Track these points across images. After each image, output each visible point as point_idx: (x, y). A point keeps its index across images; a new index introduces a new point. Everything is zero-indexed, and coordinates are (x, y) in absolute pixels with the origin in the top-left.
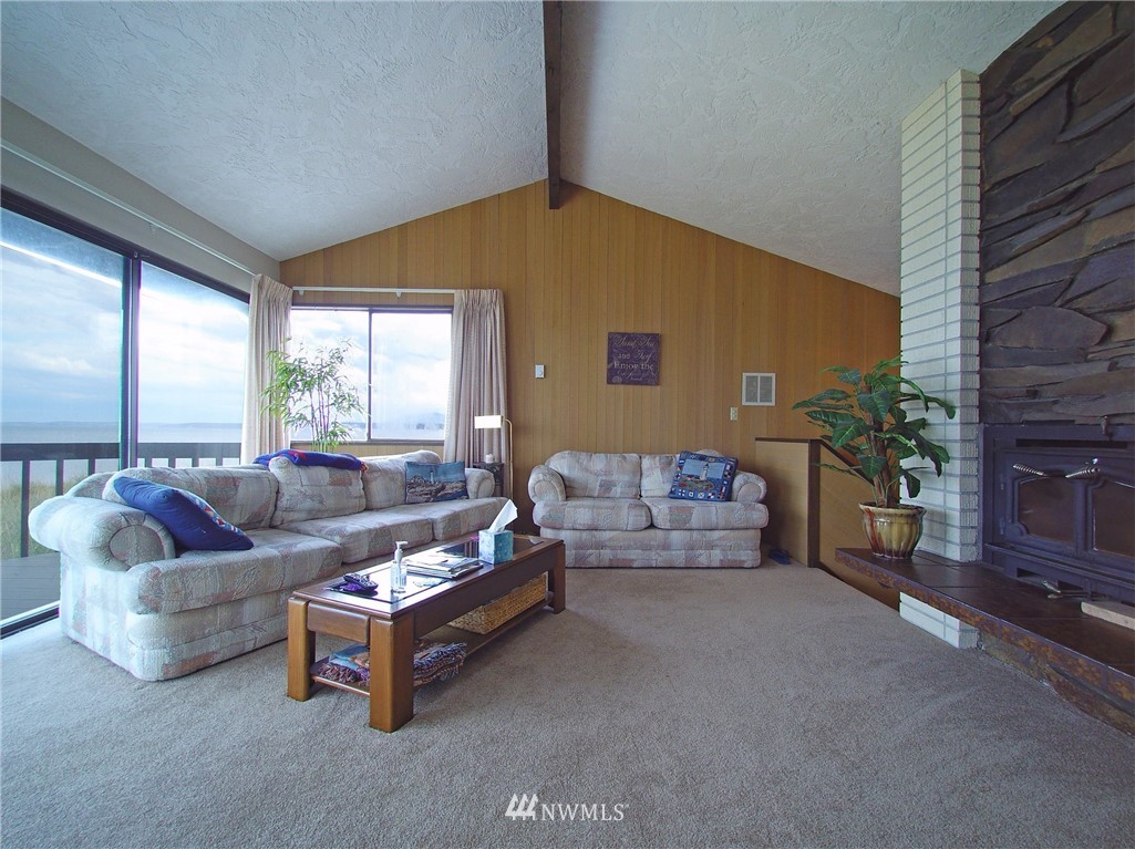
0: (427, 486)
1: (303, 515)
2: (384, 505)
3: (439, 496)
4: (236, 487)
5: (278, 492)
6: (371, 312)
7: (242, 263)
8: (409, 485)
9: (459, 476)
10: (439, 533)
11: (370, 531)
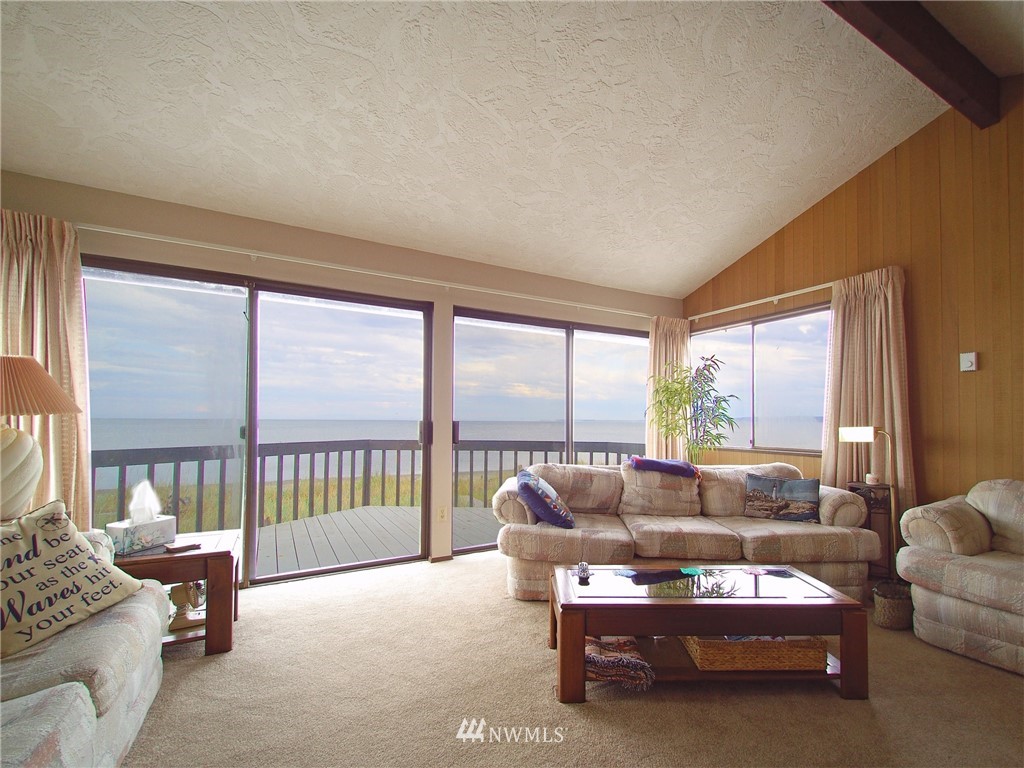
0: (767, 501)
1: (637, 510)
2: (719, 513)
3: (780, 514)
4: (592, 481)
5: (623, 489)
6: (754, 324)
7: (639, 311)
8: (747, 498)
9: (809, 496)
10: (749, 552)
11: (663, 534)
